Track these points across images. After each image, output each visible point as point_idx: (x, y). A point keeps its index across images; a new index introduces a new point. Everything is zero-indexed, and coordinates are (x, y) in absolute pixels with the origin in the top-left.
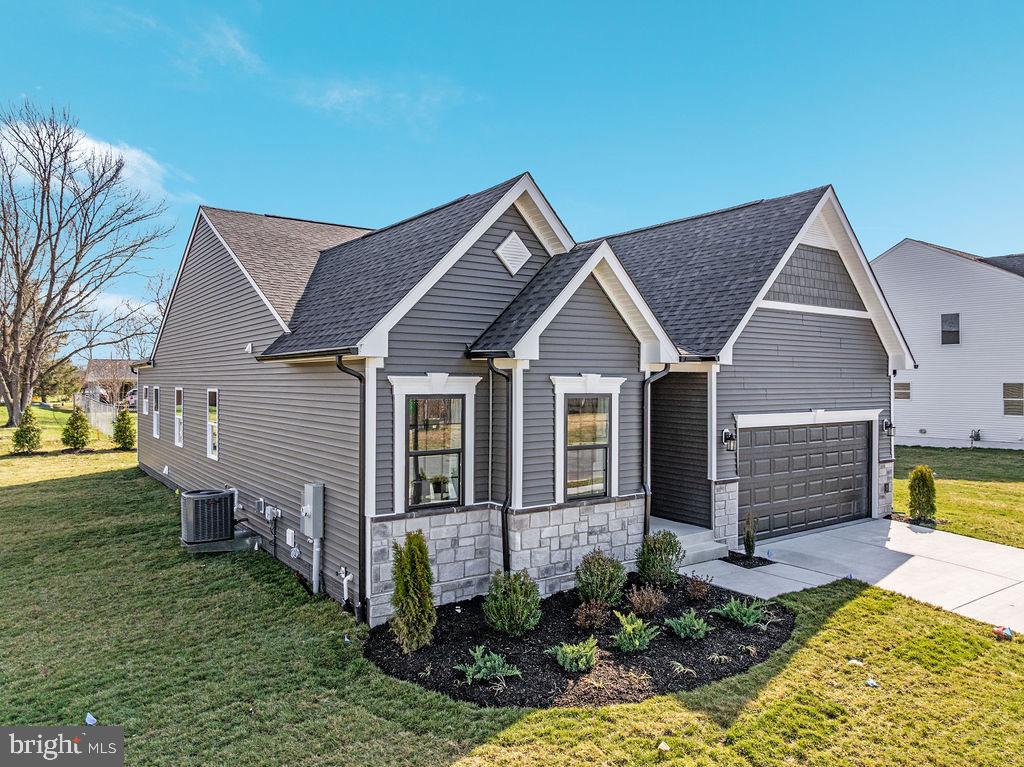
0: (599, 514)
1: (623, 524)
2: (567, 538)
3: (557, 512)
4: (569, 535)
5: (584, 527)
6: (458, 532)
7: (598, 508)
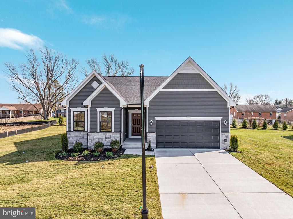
0: (108, 135)
2: (100, 139)
3: (98, 134)
5: (104, 137)
7: (108, 134)
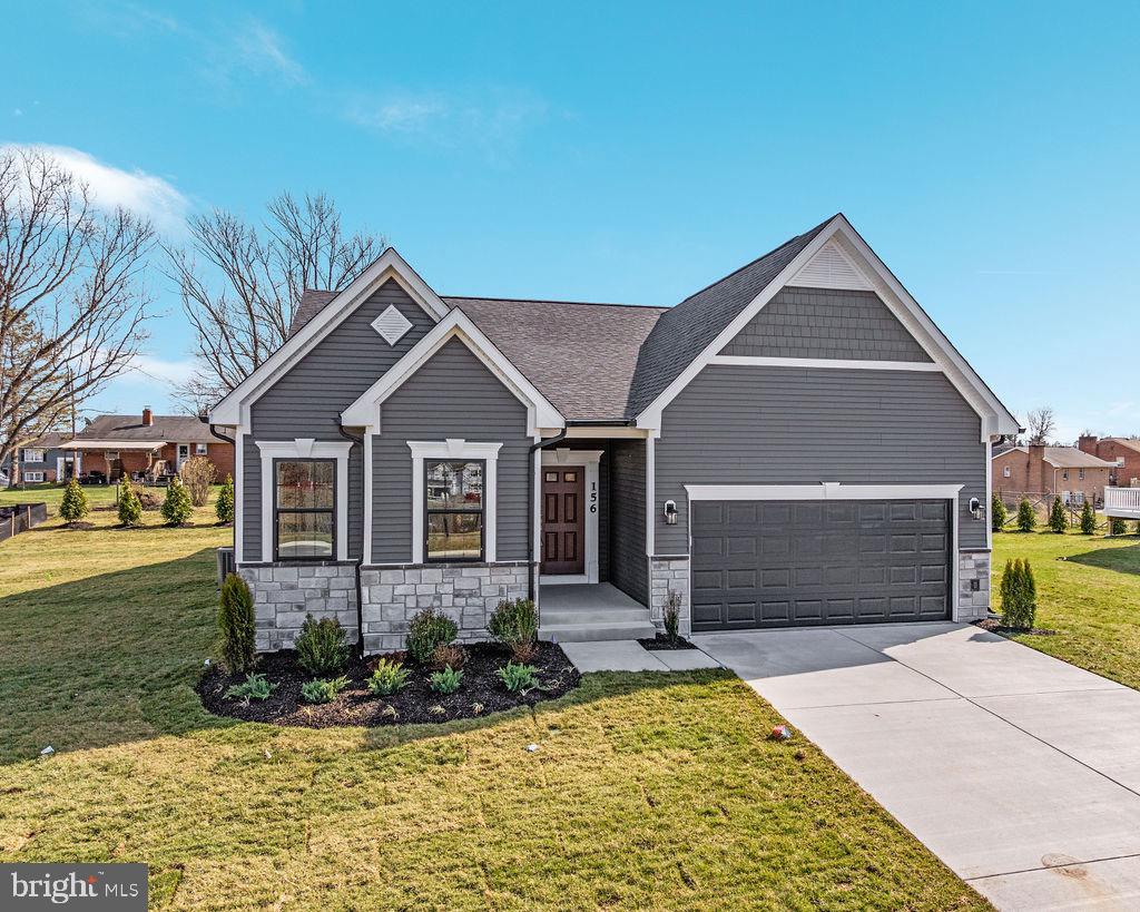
0: (467, 578)
1: (501, 590)
2: (426, 598)
3: (414, 571)
4: (429, 595)
5: (449, 589)
6: (329, 584)
7: (465, 572)
